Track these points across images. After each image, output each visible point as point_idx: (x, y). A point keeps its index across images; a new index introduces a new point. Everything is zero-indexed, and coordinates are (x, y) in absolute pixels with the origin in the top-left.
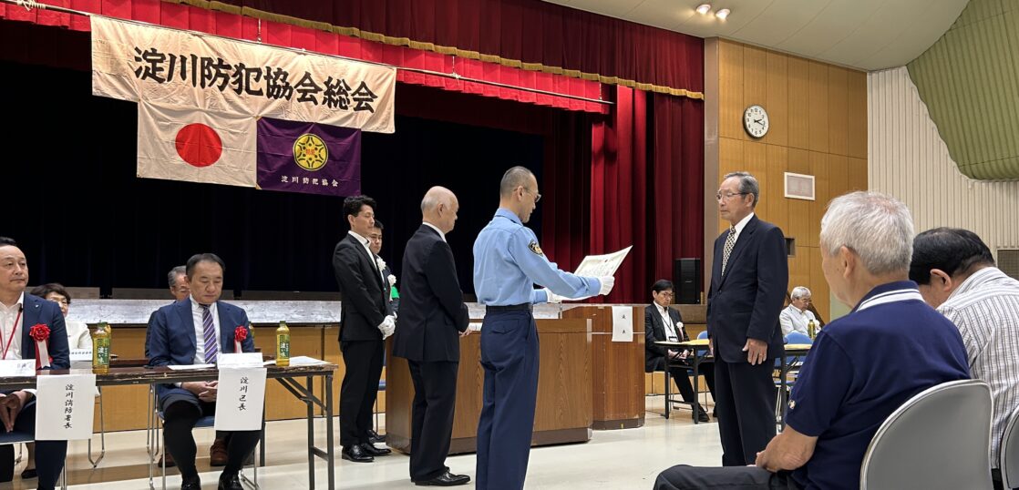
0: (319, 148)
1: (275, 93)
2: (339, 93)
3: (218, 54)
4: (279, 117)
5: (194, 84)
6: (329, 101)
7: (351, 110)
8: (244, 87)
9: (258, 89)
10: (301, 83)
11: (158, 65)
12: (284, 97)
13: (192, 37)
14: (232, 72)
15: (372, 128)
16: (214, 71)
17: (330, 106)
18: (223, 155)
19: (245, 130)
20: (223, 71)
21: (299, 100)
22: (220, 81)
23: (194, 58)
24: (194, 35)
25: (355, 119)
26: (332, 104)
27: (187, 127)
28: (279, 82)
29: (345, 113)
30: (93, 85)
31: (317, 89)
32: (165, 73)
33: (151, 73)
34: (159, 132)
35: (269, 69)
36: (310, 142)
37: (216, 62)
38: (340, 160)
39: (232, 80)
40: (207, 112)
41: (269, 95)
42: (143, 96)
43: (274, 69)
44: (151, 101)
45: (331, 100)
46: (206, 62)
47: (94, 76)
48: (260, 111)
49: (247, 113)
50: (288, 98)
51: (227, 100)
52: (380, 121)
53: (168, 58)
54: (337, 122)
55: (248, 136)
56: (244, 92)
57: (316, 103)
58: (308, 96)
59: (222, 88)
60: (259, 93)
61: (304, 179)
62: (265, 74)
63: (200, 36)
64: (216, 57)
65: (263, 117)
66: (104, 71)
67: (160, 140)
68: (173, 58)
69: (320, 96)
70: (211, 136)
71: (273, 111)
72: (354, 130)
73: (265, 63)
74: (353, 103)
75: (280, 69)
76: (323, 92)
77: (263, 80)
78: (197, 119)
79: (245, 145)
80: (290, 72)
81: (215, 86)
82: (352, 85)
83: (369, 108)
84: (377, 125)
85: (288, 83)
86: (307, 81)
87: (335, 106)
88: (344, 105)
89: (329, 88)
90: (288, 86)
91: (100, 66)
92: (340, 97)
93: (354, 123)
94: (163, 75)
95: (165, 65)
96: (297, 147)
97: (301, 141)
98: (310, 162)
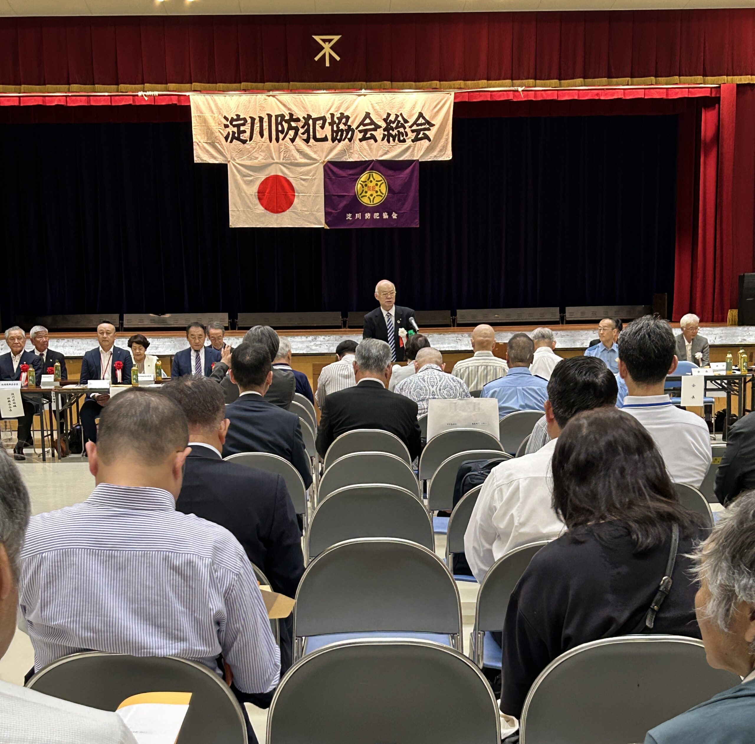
0: (379, 183)
1: (338, 138)
2: (397, 127)
3: (289, 109)
4: (343, 159)
5: (271, 141)
6: (388, 137)
7: (409, 142)
8: (311, 136)
9: (324, 136)
10: (362, 123)
11: (242, 128)
12: (347, 140)
13: (267, 98)
14: (301, 124)
15: (429, 158)
16: (286, 125)
17: (389, 141)
18: (296, 200)
19: (313, 176)
20: (293, 124)
21: (361, 140)
22: (292, 133)
23: (270, 116)
24: (269, 96)
25: (413, 151)
26: (391, 139)
27: (266, 179)
28: (342, 127)
29: (404, 146)
30: (195, 154)
31: (377, 127)
32: (248, 134)
33: (236, 137)
34: (244, 187)
35: (332, 115)
36: (371, 179)
37: (287, 117)
38: (399, 193)
39: (301, 131)
40: (282, 164)
41: (333, 140)
42: (231, 158)
43: (337, 115)
44: (238, 161)
45: (390, 135)
46: (279, 118)
47: (195, 147)
48: (326, 158)
49: (314, 159)
50: (350, 140)
51: (298, 150)
52: (438, 149)
53: (249, 121)
54: (396, 156)
55: (316, 180)
56: (312, 140)
57: (376, 141)
58: (368, 135)
59: (293, 140)
60: (325, 139)
61: (366, 215)
62: (329, 120)
63: (274, 96)
64: (287, 112)
65: (329, 162)
66: (202, 141)
67: (245, 193)
68: (253, 119)
69: (379, 134)
70: (286, 185)
71: (337, 155)
72: (413, 161)
73: (329, 110)
74: (412, 136)
75: (342, 114)
76: (382, 129)
77: (328, 127)
78: (272, 171)
79: (314, 188)
80: (352, 115)
81: (287, 138)
82: (411, 116)
83: (427, 137)
84: (435, 153)
85: (349, 126)
86: (368, 121)
87: (394, 140)
88: (402, 138)
89: (388, 124)
90: (350, 129)
91: (199, 137)
92: (398, 131)
93: (412, 154)
94: (245, 136)
95: (247, 128)
96: (359, 186)
97: (362, 179)
98: (372, 198)
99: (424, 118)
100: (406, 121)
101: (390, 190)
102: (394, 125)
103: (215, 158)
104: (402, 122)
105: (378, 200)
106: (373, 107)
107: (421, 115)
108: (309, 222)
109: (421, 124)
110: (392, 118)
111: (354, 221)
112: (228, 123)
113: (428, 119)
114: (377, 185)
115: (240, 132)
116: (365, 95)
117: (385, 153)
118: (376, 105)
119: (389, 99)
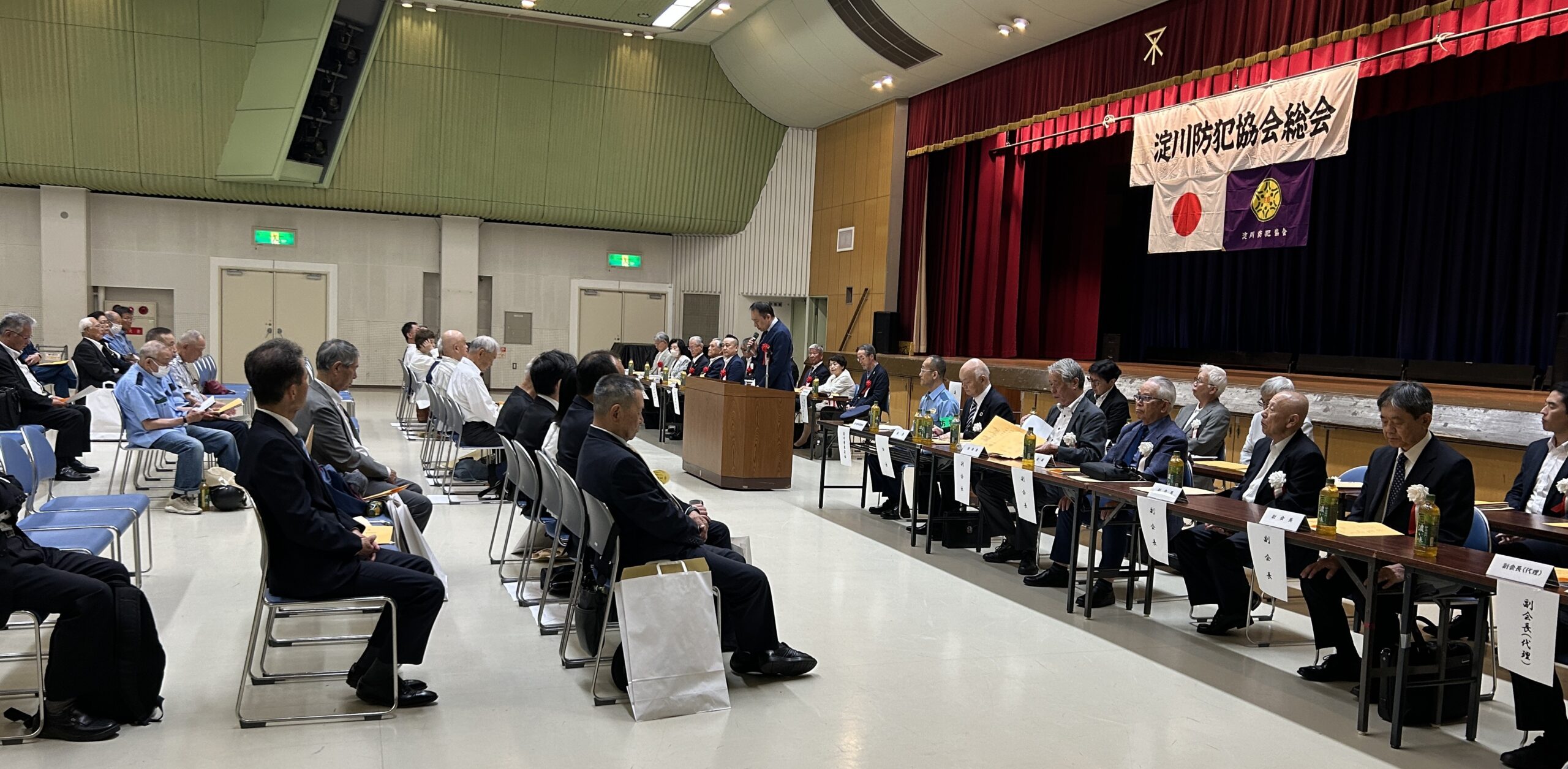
0: (1274, 193)
1: (1243, 142)
2: (1298, 119)
3: (1205, 117)
4: (1247, 167)
5: (1188, 155)
6: (1288, 133)
7: (1307, 136)
8: (1220, 144)
9: (1230, 143)
10: (1266, 121)
11: (1168, 145)
12: (1250, 143)
13: (1190, 107)
14: (1213, 131)
15: (1326, 154)
16: (1201, 135)
17: (1288, 139)
18: (1201, 220)
19: (1218, 190)
20: (1208, 133)
21: (1263, 142)
22: (1206, 143)
23: (1190, 126)
24: (1191, 105)
25: (1310, 148)
26: (1291, 135)
27: (1182, 198)
28: (1247, 128)
29: (1303, 141)
30: (1131, 178)
31: (1280, 122)
32: (1171, 150)
33: (1161, 156)
34: (1164, 208)
35: (1241, 116)
36: (1268, 188)
37: (1204, 126)
38: (1290, 203)
39: (1214, 139)
40: (1194, 180)
41: (1238, 147)
42: (1157, 177)
43: (1245, 115)
44: (1162, 181)
45: (1290, 130)
46: (1197, 128)
47: (1132, 171)
48: (1230, 168)
49: (1221, 171)
50: (1253, 143)
51: (1210, 163)
52: (1337, 141)
53: (1174, 135)
54: (1294, 156)
55: (1220, 195)
56: (1221, 149)
57: (1276, 141)
58: (1270, 135)
59: (1205, 151)
60: (1231, 146)
61: (1259, 232)
62: (1237, 123)
63: (1194, 104)
64: (1204, 120)
65: (1233, 172)
66: (1139, 163)
67: (1164, 216)
68: (1177, 133)
69: (1279, 131)
70: (1195, 202)
71: (1240, 162)
72: (1309, 160)
73: (1238, 111)
74: (1311, 127)
75: (1249, 113)
76: (1283, 125)
77: (1235, 130)
78: (1187, 189)
79: (1217, 205)
80: (1257, 112)
81: (1201, 150)
82: (1311, 104)
83: (1325, 127)
84: (1332, 147)
85: (1255, 126)
86: (1271, 117)
87: (1293, 137)
88: (1301, 133)
89: (1289, 117)
90: (1254, 130)
91: (1137, 159)
92: (1298, 125)
93: (1309, 153)
94: (1169, 153)
95: (1171, 144)
96: (1255, 198)
97: (1259, 190)
98: (1265, 211)
99: (1326, 103)
100: (1307, 110)
101: (1284, 201)
102: (1294, 118)
103: (1145, 180)
104: (1303, 112)
105: (1271, 213)
106: (1278, 98)
107: (1323, 99)
108: (1209, 244)
109: (1322, 111)
110: (1294, 109)
111: (1249, 240)
112: (1158, 141)
113: (1329, 103)
114: (1272, 195)
115: (1166, 149)
116: (1271, 86)
117: (1284, 155)
118: (1280, 96)
119: (1293, 85)
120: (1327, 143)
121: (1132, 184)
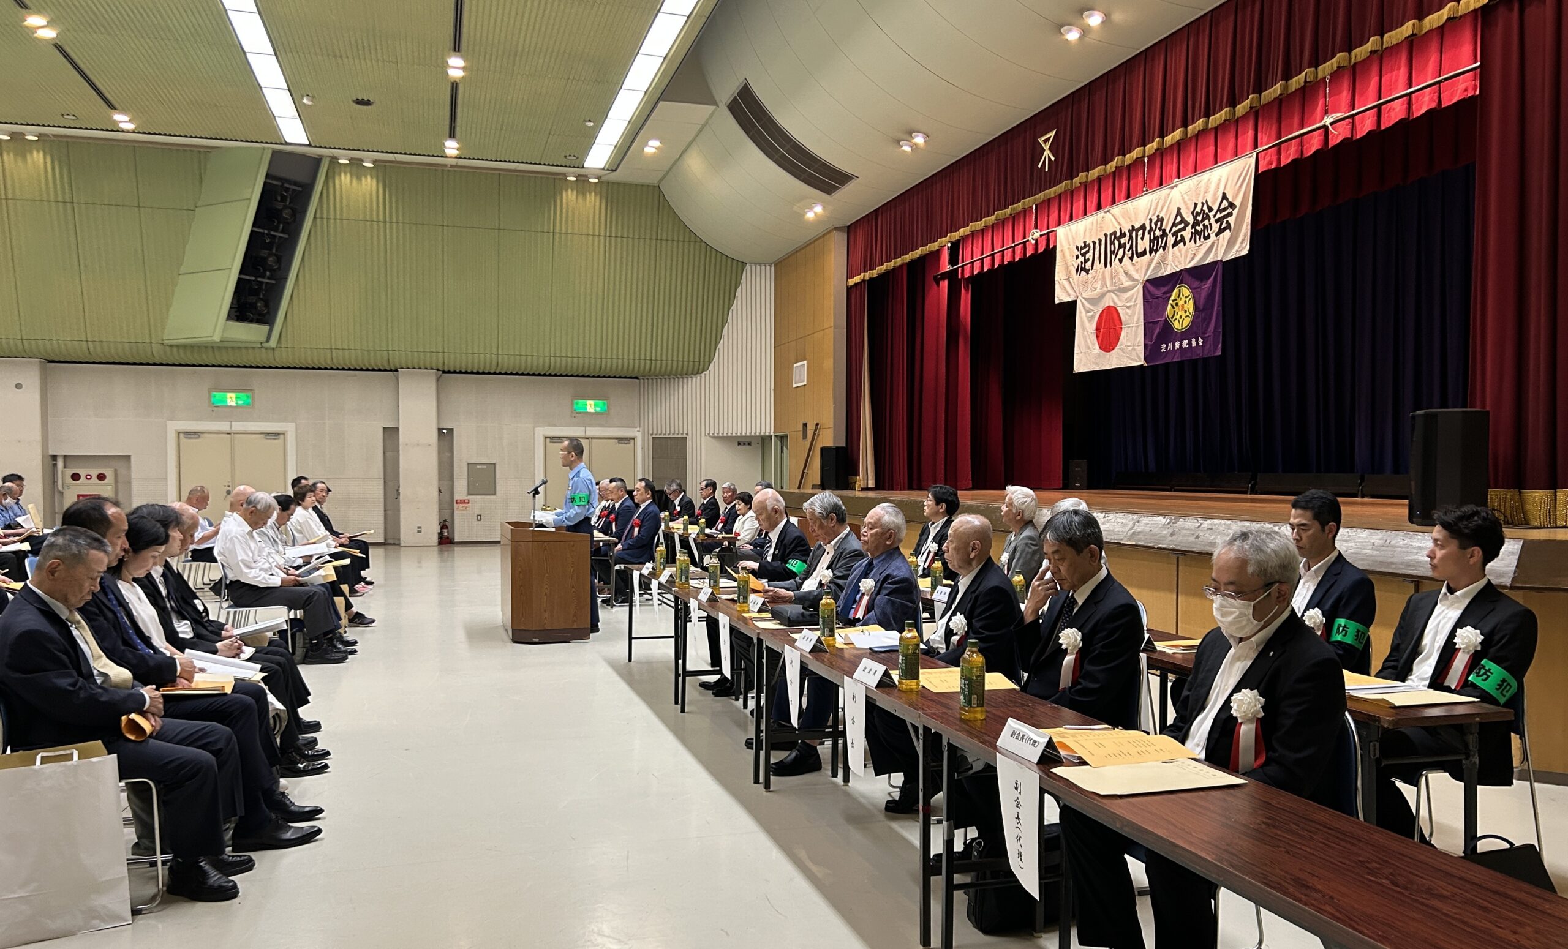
0: (1187, 299)
1: (1155, 248)
2: (1203, 219)
3: (1119, 223)
4: (1160, 275)
5: (1106, 266)
6: (1195, 235)
7: (1213, 236)
8: (1134, 252)
9: (1143, 249)
10: (1174, 224)
11: (1087, 257)
12: (1161, 249)
14: (1127, 238)
15: (1231, 256)
16: (1117, 243)
17: (1195, 242)
18: (1123, 334)
19: (1136, 300)
20: (1122, 241)
21: (1174, 246)
22: (1121, 251)
23: (1106, 235)
24: (1105, 212)
25: (1217, 249)
26: (1198, 237)
27: (1102, 312)
28: (1158, 233)
29: (1209, 242)
30: (1056, 294)
31: (1187, 224)
32: (1090, 262)
33: (1082, 269)
34: (1087, 324)
35: (1151, 220)
36: (1181, 295)
37: (1118, 234)
38: (1204, 309)
39: (1128, 246)
40: (1113, 291)
41: (1151, 254)
42: (1080, 292)
43: (1155, 219)
44: (1084, 295)
45: (1197, 232)
46: (1112, 237)
47: (1057, 286)
48: (1144, 277)
49: (1137, 280)
50: (1164, 248)
51: (1126, 273)
53: (1092, 246)
54: (1202, 259)
55: (1138, 306)
56: (1135, 256)
57: (1185, 244)
58: (1179, 238)
59: (1121, 261)
61: (1177, 343)
62: (1148, 228)
63: (1108, 211)
64: (1118, 227)
65: (1148, 281)
66: (1062, 278)
67: (1087, 331)
68: (1094, 243)
69: (1187, 233)
70: (1116, 316)
71: (1153, 270)
72: (1217, 262)
73: (1148, 215)
74: (1216, 227)
75: (1158, 216)
76: (1190, 226)
77: (1147, 236)
78: (1107, 302)
79: (1136, 318)
80: (1166, 215)
81: (1117, 260)
82: (1214, 202)
83: (1229, 226)
84: (1237, 247)
85: (1165, 230)
86: (1179, 219)
87: (1200, 239)
88: (1206, 234)
89: (1195, 218)
90: (1164, 234)
91: (1061, 274)
92: (1204, 225)
93: (1216, 254)
94: (1088, 265)
95: (1089, 256)
96: (1169, 306)
97: (1172, 298)
98: (1181, 320)
99: (1227, 200)
100: (1210, 209)
101: (1196, 308)
102: (1199, 218)
103: (1069, 295)
104: (1207, 211)
105: (1187, 322)
106: (1183, 199)
107: (1224, 197)
108: (1132, 359)
109: (1225, 209)
110: (1198, 209)
111: (1168, 351)
112: (1078, 253)
113: (1230, 200)
114: (1185, 302)
115: (1086, 261)
116: (1176, 186)
117: (1193, 259)
118: (1185, 196)
119: (1196, 183)
120: (1231, 243)
121: (1057, 301)
